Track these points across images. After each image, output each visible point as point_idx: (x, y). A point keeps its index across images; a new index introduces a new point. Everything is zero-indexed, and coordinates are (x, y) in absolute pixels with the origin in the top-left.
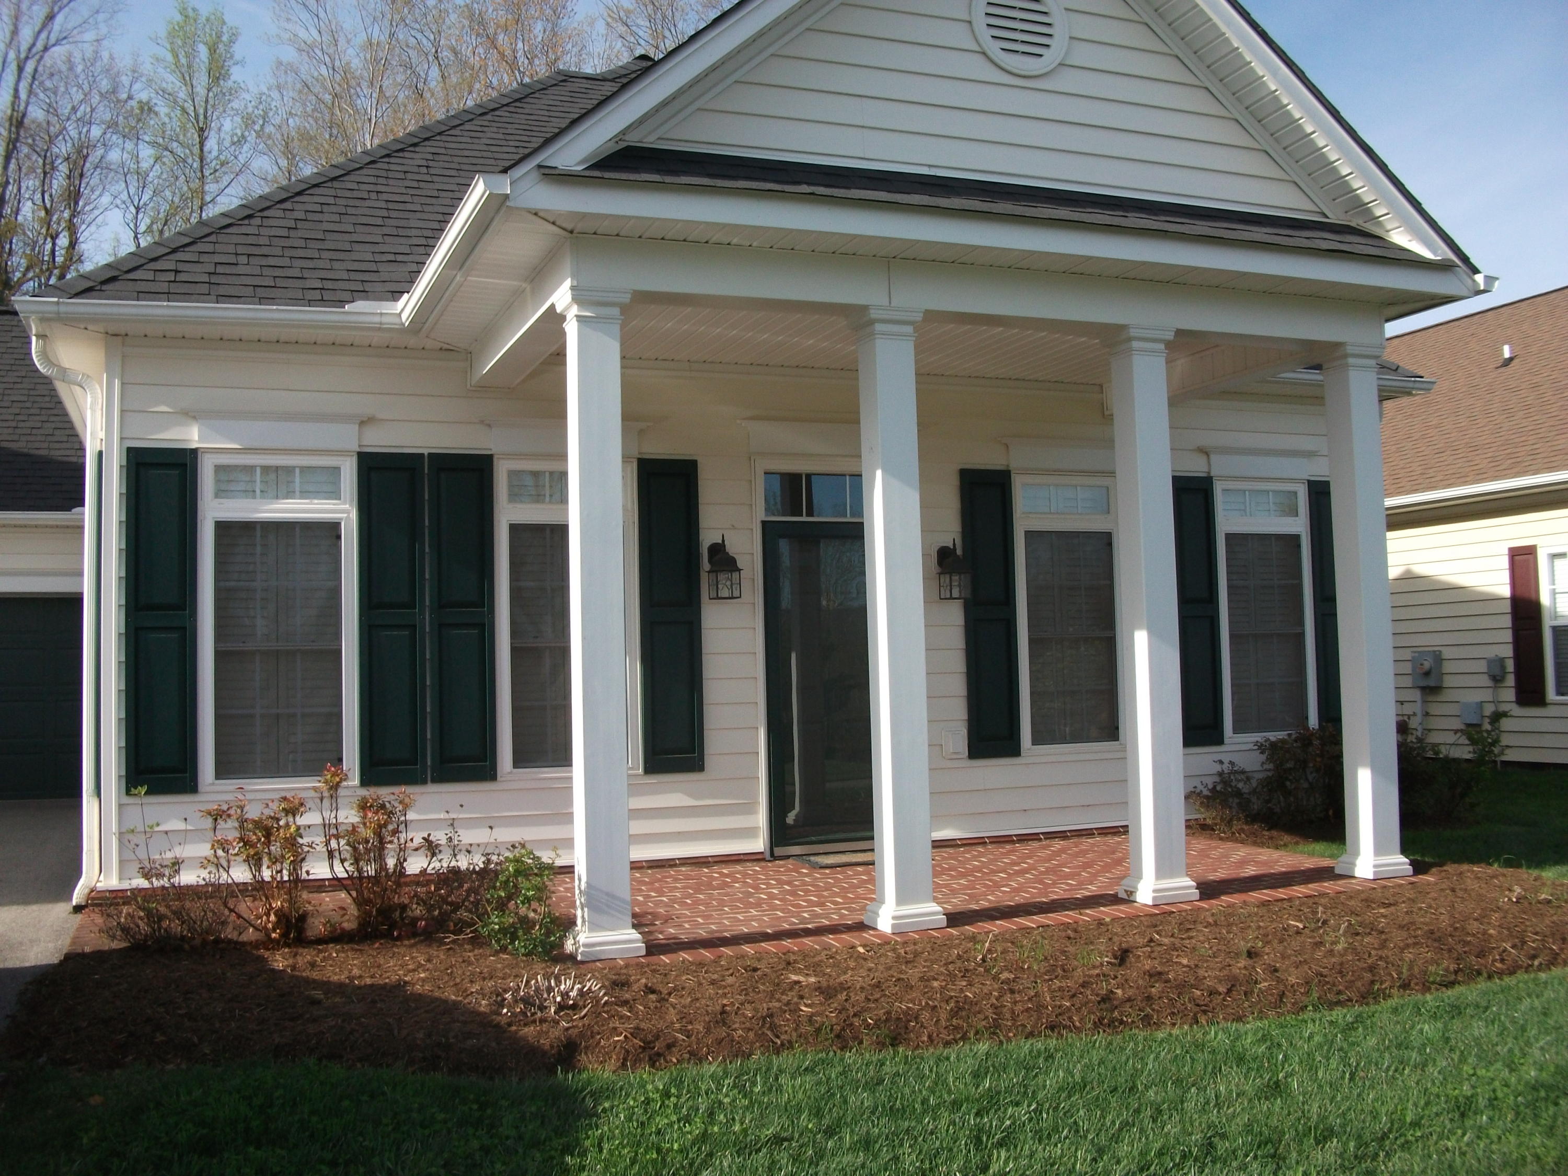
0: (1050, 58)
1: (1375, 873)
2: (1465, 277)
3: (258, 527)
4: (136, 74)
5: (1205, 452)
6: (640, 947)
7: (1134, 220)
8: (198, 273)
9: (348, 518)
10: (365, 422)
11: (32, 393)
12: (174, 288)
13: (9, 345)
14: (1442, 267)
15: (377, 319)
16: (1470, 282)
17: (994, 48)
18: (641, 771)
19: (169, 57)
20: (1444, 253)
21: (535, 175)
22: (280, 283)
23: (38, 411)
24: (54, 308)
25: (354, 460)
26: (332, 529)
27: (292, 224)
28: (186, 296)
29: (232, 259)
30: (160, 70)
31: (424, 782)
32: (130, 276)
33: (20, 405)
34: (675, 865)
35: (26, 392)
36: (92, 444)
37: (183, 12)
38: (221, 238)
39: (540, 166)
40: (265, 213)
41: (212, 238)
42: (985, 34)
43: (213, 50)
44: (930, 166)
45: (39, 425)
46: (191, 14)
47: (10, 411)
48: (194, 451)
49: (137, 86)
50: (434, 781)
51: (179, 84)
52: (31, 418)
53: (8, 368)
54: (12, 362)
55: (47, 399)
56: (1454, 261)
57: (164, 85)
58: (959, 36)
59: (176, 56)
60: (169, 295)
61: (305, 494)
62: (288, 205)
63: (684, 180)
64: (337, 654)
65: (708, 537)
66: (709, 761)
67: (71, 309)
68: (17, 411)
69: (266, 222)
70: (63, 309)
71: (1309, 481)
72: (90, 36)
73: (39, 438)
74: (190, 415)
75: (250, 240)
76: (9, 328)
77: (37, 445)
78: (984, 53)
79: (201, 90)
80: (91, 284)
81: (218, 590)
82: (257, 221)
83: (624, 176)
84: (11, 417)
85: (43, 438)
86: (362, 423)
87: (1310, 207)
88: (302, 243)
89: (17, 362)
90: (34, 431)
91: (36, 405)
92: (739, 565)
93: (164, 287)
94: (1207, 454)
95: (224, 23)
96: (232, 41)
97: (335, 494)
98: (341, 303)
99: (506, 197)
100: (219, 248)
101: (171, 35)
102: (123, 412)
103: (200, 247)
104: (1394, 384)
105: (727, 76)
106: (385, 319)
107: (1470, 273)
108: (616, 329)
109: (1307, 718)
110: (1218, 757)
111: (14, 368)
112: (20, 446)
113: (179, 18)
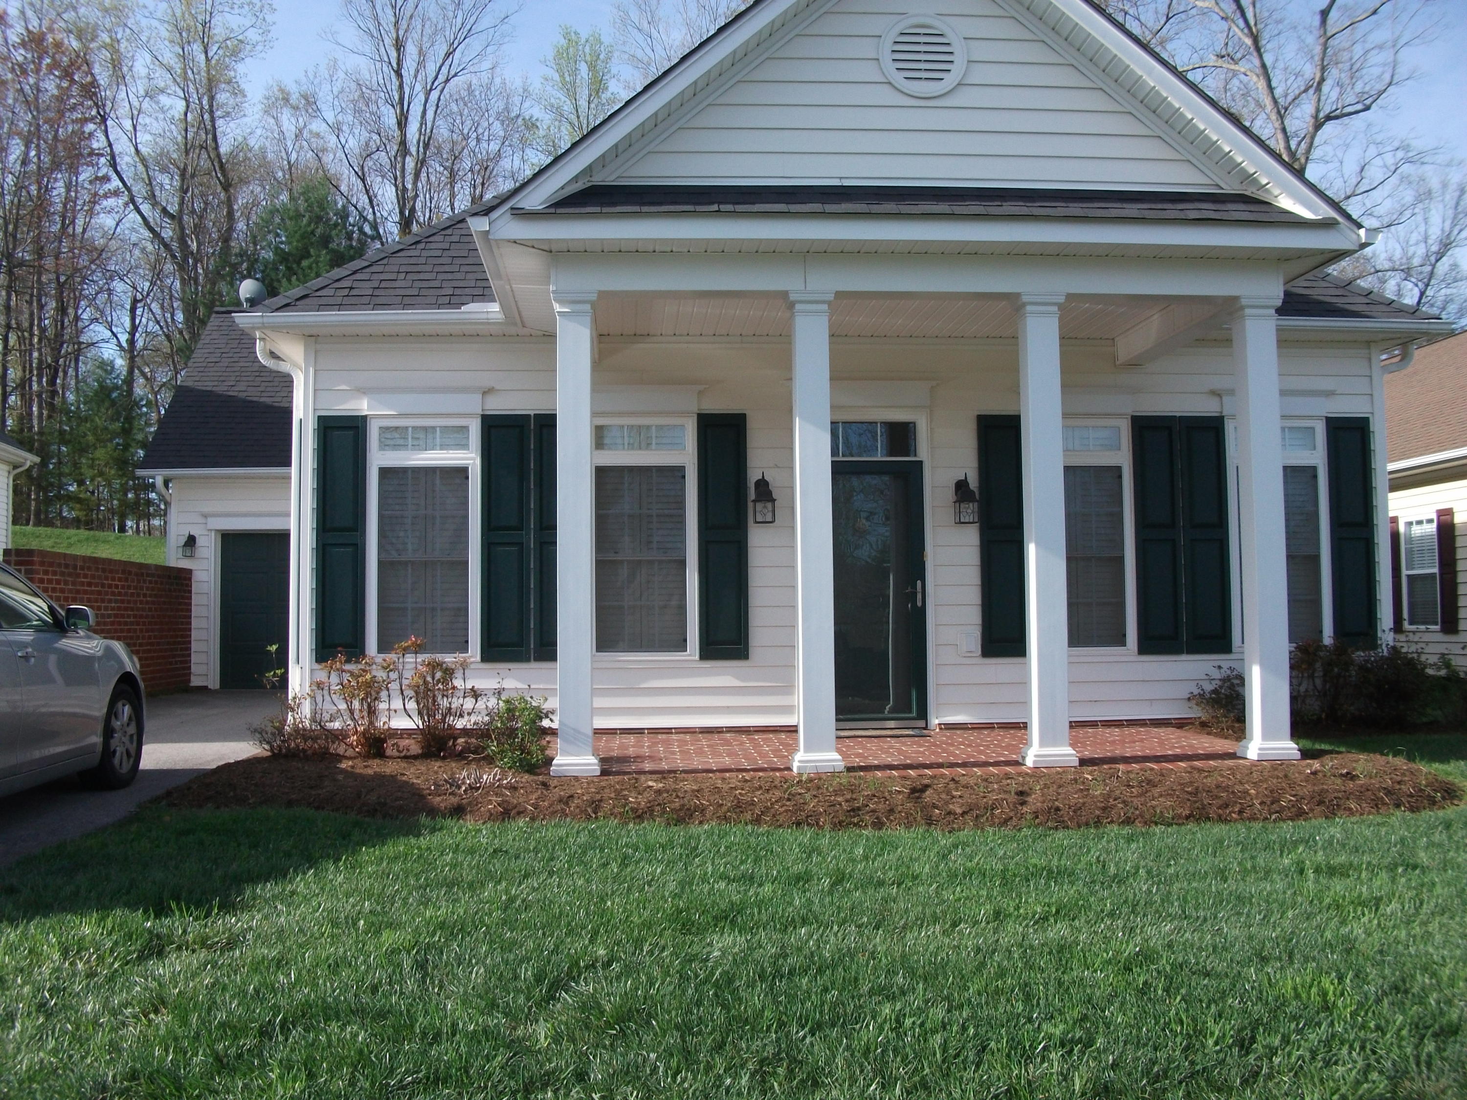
0: (950, 80)
1: (1259, 755)
2: (1349, 232)
3: (410, 472)
4: (526, 93)
5: (1216, 394)
6: (596, 769)
7: (1009, 208)
8: (365, 289)
9: (474, 464)
10: (487, 392)
12: (346, 301)
14: (1326, 225)
15: (484, 316)
16: (1354, 237)
17: (898, 78)
18: (697, 657)
19: (557, 77)
20: (1327, 212)
21: (508, 215)
22: (423, 292)
24: (260, 320)
25: (479, 420)
26: (462, 472)
27: (447, 246)
28: (353, 306)
29: (394, 276)
30: (548, 88)
31: (528, 660)
32: (318, 294)
34: (722, 732)
36: (298, 414)
37: (566, 35)
38: (392, 260)
39: (512, 208)
40: (430, 239)
41: (385, 261)
42: (891, 68)
43: (592, 67)
44: (841, 178)
46: (573, 37)
48: (365, 418)
49: (526, 105)
50: (536, 660)
51: (563, 98)
56: (1335, 219)
57: (553, 101)
58: (869, 72)
59: (562, 76)
60: (340, 306)
61: (443, 447)
62: (449, 232)
63: (619, 209)
64: (464, 564)
65: (754, 476)
66: (751, 651)
67: (271, 320)
69: (429, 246)
70: (265, 320)
71: (1327, 418)
72: (486, 65)
74: (362, 391)
75: (412, 261)
78: (890, 83)
79: (583, 103)
80: (289, 301)
81: (381, 517)
82: (422, 246)
83: (577, 210)
86: (484, 393)
87: (1204, 180)
88: (449, 261)
92: (774, 496)
93: (339, 300)
94: (1220, 396)
95: (601, 43)
96: (608, 59)
97: (465, 446)
98: (459, 305)
99: (488, 232)
100: (387, 268)
101: (559, 55)
102: (315, 390)
103: (374, 269)
104: (1412, 326)
105: (672, 125)
106: (490, 316)
107: (1355, 229)
108: (588, 320)
109: (1321, 632)
110: (1217, 664)
113: (563, 42)
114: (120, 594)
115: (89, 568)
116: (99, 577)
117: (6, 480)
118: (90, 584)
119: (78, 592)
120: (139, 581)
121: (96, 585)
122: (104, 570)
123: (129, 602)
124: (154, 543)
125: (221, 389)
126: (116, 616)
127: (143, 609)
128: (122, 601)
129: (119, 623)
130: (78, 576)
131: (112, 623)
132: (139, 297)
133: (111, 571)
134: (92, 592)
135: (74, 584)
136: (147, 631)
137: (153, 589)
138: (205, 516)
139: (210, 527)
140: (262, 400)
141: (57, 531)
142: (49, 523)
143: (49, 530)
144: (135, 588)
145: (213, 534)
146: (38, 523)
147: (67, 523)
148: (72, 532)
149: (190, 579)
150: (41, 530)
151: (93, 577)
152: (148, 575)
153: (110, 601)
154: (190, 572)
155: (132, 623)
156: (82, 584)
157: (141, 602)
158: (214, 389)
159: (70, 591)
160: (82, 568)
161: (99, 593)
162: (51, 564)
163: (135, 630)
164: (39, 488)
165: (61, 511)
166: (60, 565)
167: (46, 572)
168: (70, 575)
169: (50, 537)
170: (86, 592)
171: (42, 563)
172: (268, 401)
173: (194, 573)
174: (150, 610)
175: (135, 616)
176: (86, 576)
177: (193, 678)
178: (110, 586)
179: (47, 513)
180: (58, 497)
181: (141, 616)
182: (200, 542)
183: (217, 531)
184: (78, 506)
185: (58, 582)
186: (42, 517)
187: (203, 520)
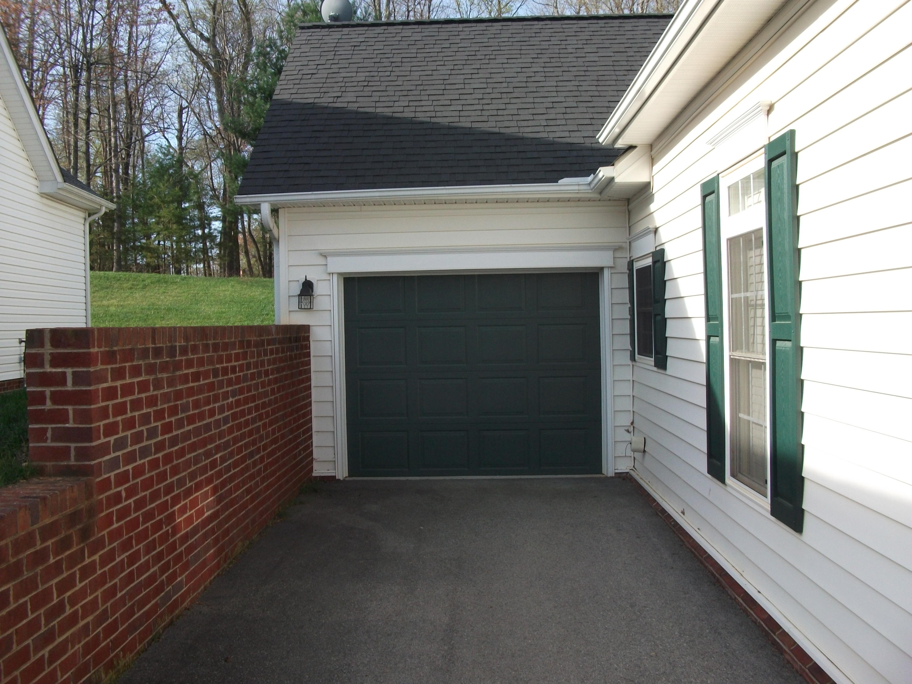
11: (489, 81)
13: (460, 45)
23: (499, 96)
33: (482, 91)
35: (484, 80)
45: (503, 107)
47: (473, 96)
52: (494, 101)
53: (464, 62)
54: (466, 58)
55: (505, 85)
68: (480, 96)
73: (506, 118)
76: (456, 33)
77: (507, 124)
84: (477, 102)
85: (510, 118)
89: (470, 58)
90: (500, 113)
91: (495, 91)
111: (468, 62)
112: (490, 126)
114: (238, 380)
115: (195, 349)
116: (211, 361)
117: (82, 227)
118: (196, 377)
119: (179, 395)
120: (259, 355)
121: (206, 375)
122: (216, 347)
123: (249, 389)
124: (213, 283)
125: (325, 101)
126: (234, 416)
127: (266, 394)
128: (241, 391)
129: (239, 427)
130: (178, 366)
131: (231, 430)
132: (185, 104)
133: (226, 347)
134: (200, 390)
135: (171, 382)
136: (271, 423)
137: (274, 361)
138: (325, 256)
139: (330, 270)
140: (378, 110)
141: (134, 275)
142: (128, 269)
143: (127, 274)
144: (256, 366)
145: (335, 277)
146: (118, 270)
147: (140, 269)
148: (145, 275)
149: (307, 338)
150: (121, 274)
151: (201, 361)
152: (270, 342)
153: (226, 396)
154: (306, 329)
155: (254, 420)
156: (185, 379)
157: (263, 385)
158: (316, 101)
159: (166, 397)
160: (184, 351)
161: (211, 387)
162: (128, 355)
163: (258, 429)
164: (120, 241)
165: (136, 259)
166: (144, 354)
167: (119, 374)
168: (164, 368)
169: (128, 280)
170: (191, 392)
171: (110, 357)
172: (387, 112)
173: (312, 330)
174: (273, 392)
175: (257, 408)
176: (189, 364)
177: (315, 465)
178: (225, 371)
179: (126, 260)
180: (134, 248)
181: (264, 405)
182: (319, 289)
183: (339, 274)
184: (149, 254)
185: (143, 387)
186: (123, 263)
187: (322, 261)
